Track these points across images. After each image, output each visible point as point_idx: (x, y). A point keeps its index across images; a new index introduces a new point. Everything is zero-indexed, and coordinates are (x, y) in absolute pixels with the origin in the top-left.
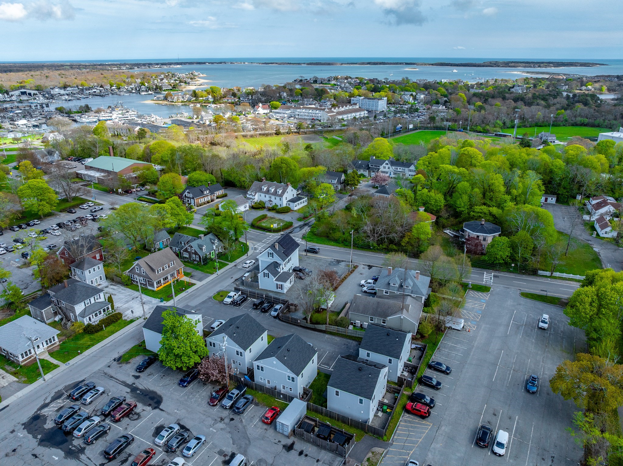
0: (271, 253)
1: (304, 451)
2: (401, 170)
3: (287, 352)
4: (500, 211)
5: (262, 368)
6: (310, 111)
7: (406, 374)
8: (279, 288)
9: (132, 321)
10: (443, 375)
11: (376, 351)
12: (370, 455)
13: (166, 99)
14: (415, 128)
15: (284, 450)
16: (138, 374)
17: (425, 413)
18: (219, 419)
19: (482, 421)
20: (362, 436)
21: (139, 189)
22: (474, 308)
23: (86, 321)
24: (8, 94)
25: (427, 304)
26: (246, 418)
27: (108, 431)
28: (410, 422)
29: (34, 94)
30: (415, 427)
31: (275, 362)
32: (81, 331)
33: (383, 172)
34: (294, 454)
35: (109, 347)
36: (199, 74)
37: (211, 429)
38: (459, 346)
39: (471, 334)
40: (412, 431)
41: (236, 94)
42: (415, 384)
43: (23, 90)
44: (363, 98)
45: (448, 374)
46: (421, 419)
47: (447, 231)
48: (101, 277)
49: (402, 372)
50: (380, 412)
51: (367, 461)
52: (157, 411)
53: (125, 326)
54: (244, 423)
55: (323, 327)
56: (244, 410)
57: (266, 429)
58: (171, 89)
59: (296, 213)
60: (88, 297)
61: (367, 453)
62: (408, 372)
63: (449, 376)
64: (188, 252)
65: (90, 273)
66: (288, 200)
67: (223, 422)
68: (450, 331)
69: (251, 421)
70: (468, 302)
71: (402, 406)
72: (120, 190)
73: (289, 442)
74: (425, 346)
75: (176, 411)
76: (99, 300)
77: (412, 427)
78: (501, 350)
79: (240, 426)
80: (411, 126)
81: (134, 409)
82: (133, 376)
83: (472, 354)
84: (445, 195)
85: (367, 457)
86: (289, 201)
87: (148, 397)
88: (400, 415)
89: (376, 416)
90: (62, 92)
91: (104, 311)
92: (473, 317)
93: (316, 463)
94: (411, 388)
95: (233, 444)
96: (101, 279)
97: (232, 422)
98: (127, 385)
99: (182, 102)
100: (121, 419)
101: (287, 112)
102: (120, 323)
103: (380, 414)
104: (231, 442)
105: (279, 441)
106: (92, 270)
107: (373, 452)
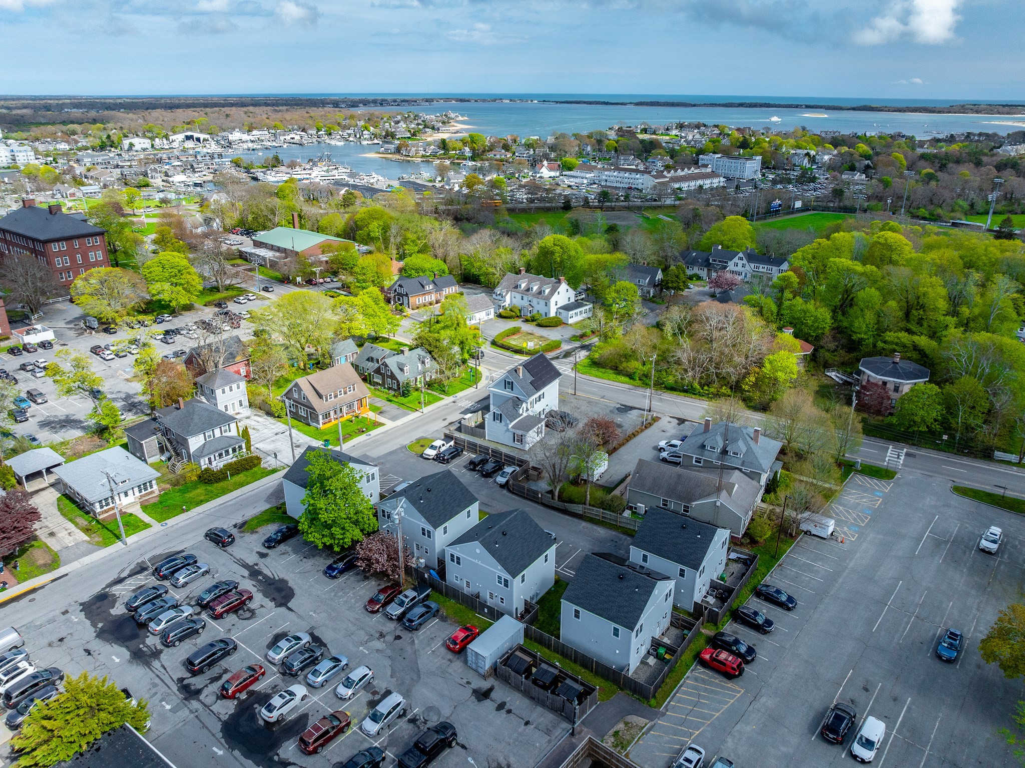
0: (509, 383)
1: (508, 704)
2: (765, 270)
3: (501, 535)
4: (934, 344)
5: (458, 558)
6: (627, 175)
7: (711, 600)
8: (518, 441)
9: (274, 471)
10: (779, 610)
11: (659, 552)
12: (621, 726)
13: (399, 152)
14: (805, 208)
15: (473, 697)
16: (265, 551)
17: (733, 669)
18: (377, 635)
19: (839, 697)
20: (613, 693)
21: (328, 280)
22: (858, 504)
23: (204, 463)
24: (167, 139)
25: (771, 487)
26: (421, 637)
27: (200, 631)
28: (704, 681)
29: (205, 140)
30: (712, 692)
31: (478, 551)
32: (195, 478)
33: (733, 272)
34: (488, 706)
35: (231, 505)
36: (457, 116)
37: (361, 648)
38: (818, 565)
39: (845, 547)
40: (704, 698)
41: (508, 146)
42: (725, 619)
43: (189, 134)
44: (719, 156)
45: (789, 609)
46: (725, 680)
47: (833, 374)
48: (240, 401)
49: (705, 597)
50: (652, 657)
51: (614, 735)
52: (282, 609)
53: (262, 477)
54: (416, 647)
55: (578, 509)
56: (421, 624)
57: (450, 660)
58: (409, 138)
59: (570, 328)
60: (211, 426)
61: (616, 724)
62: (716, 597)
63: (790, 614)
64: (381, 374)
65: (224, 392)
66: (559, 306)
67: (382, 640)
68: (807, 538)
69: (429, 645)
70: (849, 494)
71: (694, 653)
72: (299, 279)
73: (485, 685)
74: (755, 557)
75: (311, 613)
76: (228, 434)
77: (706, 690)
78: (898, 580)
79: (409, 649)
80: (798, 204)
81: (247, 602)
82: (258, 553)
83: (841, 580)
84: (834, 311)
85: (615, 729)
86: (561, 308)
87: (273, 587)
88: (688, 667)
89: (643, 662)
90: (245, 137)
91: (234, 450)
92: (855, 519)
93: (523, 727)
94: (716, 624)
95: (392, 676)
96: (241, 405)
97: (398, 641)
98: (245, 566)
99: (423, 156)
100: (225, 615)
101: (588, 176)
102: (255, 472)
103: (652, 661)
104: (389, 673)
105: (468, 683)
106: (227, 389)
107: (627, 723)
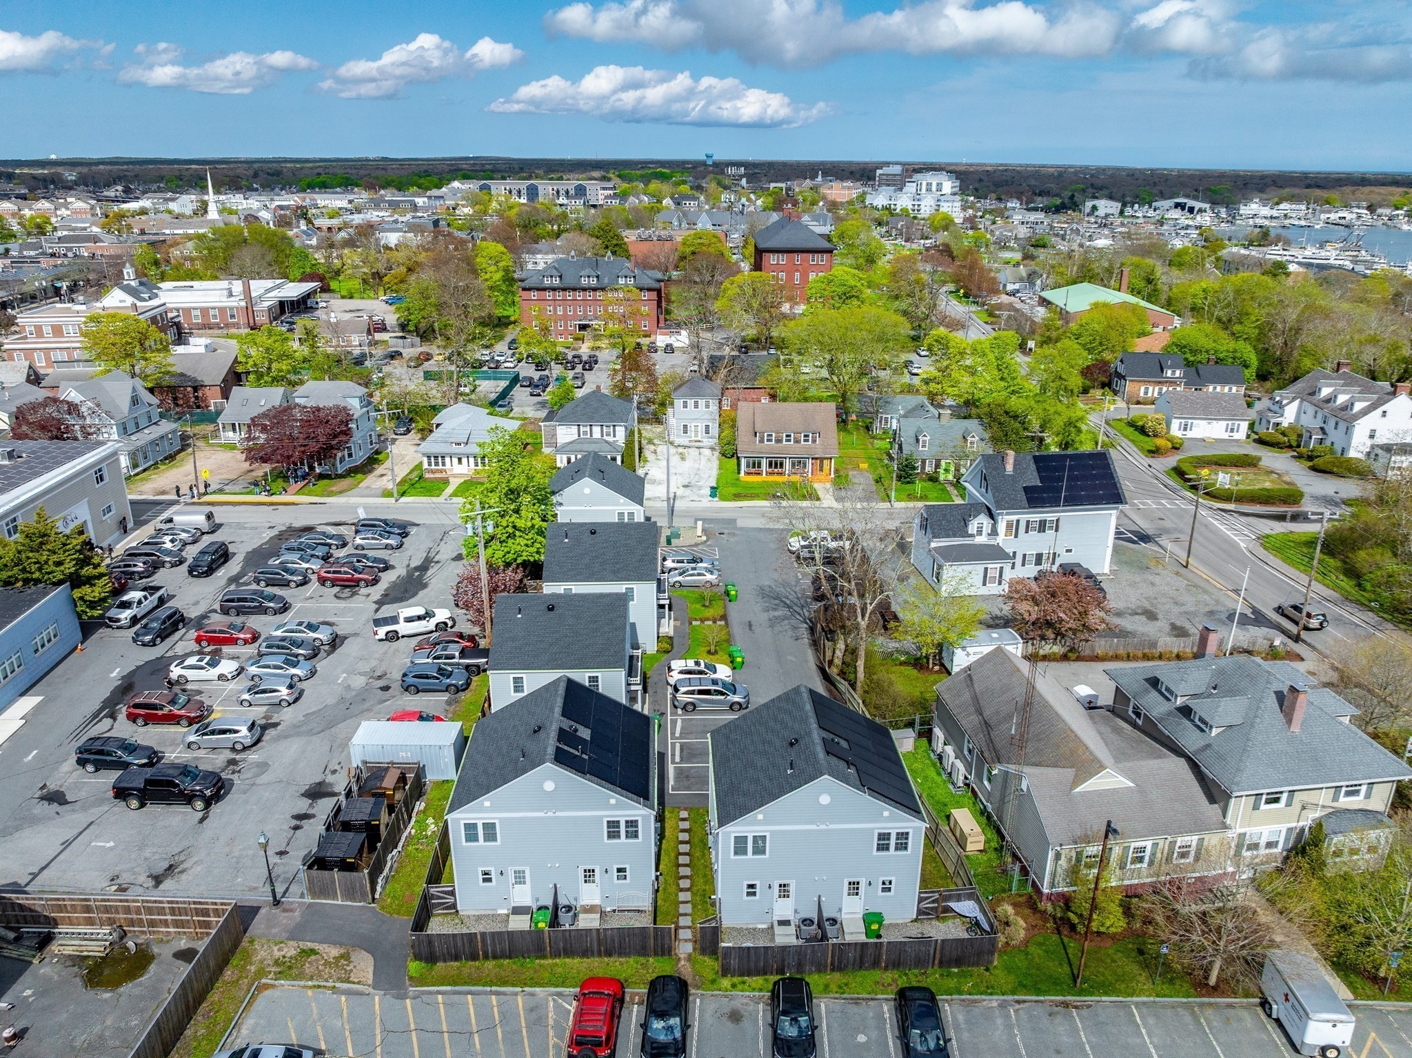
1: (308, 821)
7: (786, 936)
12: (334, 952)
15: (307, 788)
18: (379, 674)
26: (400, 702)
27: (293, 585)
28: (538, 1022)
29: (1200, 210)
30: (516, 1043)
34: (300, 806)
37: (344, 675)
40: (488, 1040)
43: (1180, 200)
48: (707, 427)
49: (786, 923)
50: (524, 919)
51: (303, 951)
52: (373, 606)
54: (379, 706)
56: (416, 687)
60: (590, 419)
61: (334, 943)
62: (802, 939)
65: (685, 406)
66: (1379, 441)
67: (372, 680)
68: (1251, 1024)
71: (604, 974)
73: (337, 785)
76: (610, 439)
77: (512, 1032)
79: (370, 704)
81: (366, 585)
85: (319, 947)
86: (1383, 446)
87: (408, 585)
88: (560, 983)
90: (1266, 211)
93: (271, 853)
94: (724, 974)
95: (306, 714)
96: (707, 432)
97: (378, 691)
98: (429, 559)
100: (329, 584)
103: (521, 922)
104: (311, 710)
105: (335, 771)
106: (691, 403)
107: (346, 956)
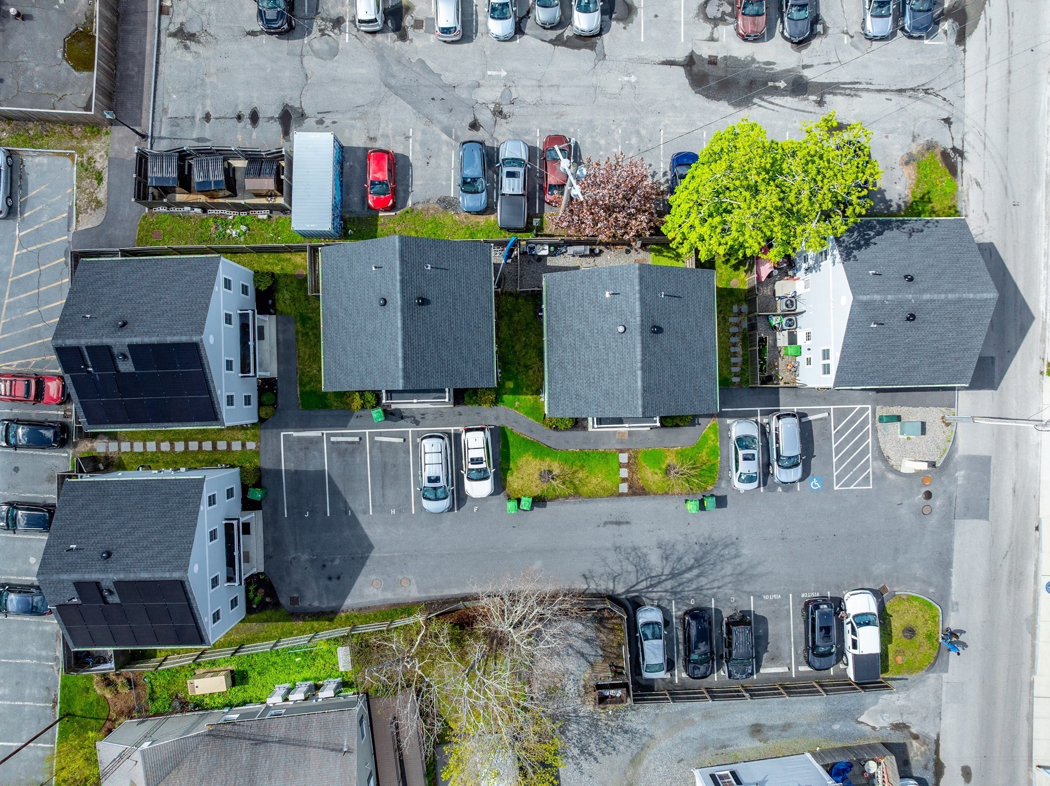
1: (249, 126)
12: (101, 195)
15: (297, 105)
18: (506, 110)
26: (445, 149)
30: (28, 335)
34: (270, 109)
37: (504, 73)
40: (34, 319)
51: (100, 173)
52: (681, 55)
54: (437, 130)
57: (373, 139)
61: (109, 193)
67: (492, 106)
69: (423, 144)
75: (633, 79)
77: (39, 334)
79: (444, 118)
82: (849, 126)
85: (105, 182)
87: (743, 82)
93: (208, 109)
95: (421, 60)
97: (470, 120)
98: (832, 88)
105: (321, 122)
107: (99, 204)
